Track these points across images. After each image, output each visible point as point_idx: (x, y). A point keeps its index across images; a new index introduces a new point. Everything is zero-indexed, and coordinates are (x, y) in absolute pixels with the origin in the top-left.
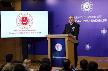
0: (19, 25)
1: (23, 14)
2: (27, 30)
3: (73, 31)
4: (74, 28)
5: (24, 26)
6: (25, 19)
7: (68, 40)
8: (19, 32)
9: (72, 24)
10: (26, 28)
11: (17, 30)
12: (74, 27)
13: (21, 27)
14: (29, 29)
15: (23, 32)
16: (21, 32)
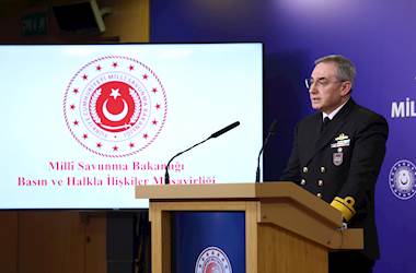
0: (79, 131)
1: (106, 65)
2: (129, 161)
3: (338, 160)
4: (343, 141)
5: (109, 139)
6: (115, 93)
7: (259, 224)
8: (79, 174)
9: (331, 117)
10: (124, 148)
11: (67, 166)
12: (342, 137)
13: (91, 142)
14: (142, 158)
15: (103, 175)
16: (91, 174)
